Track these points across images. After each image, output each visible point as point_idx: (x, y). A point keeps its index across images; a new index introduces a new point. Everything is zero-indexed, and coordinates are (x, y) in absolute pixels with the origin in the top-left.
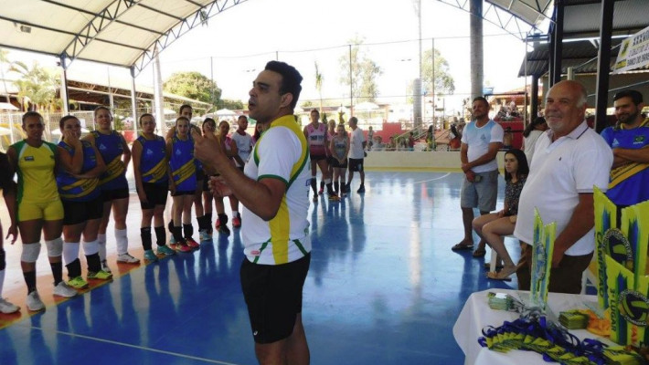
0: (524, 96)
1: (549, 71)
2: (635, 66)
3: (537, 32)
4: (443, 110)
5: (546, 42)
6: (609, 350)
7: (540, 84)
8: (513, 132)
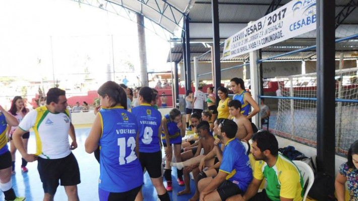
0: (171, 73)
1: (184, 59)
3: (175, 37)
5: (180, 43)
7: (179, 67)
8: (166, 96)
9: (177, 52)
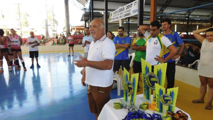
1: (90, 20)
2: (114, 20)
3: (85, 7)
4: (56, 31)
5: (88, 11)
6: (164, 117)
7: (87, 24)
9: (86, 16)
